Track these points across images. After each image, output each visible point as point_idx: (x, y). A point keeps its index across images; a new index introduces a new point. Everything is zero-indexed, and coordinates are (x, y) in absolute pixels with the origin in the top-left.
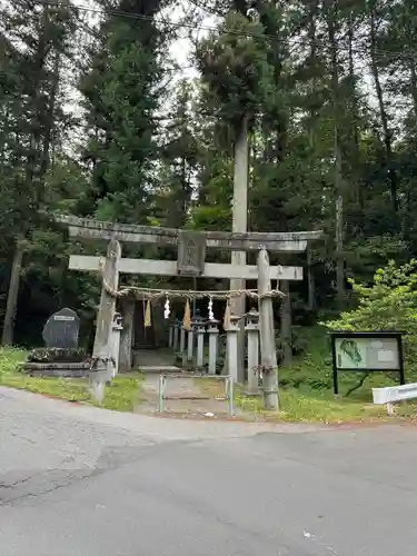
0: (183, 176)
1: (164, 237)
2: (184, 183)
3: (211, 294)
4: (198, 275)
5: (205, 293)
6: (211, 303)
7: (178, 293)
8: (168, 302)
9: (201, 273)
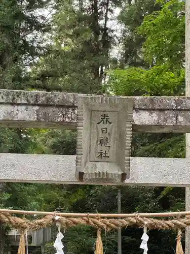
0: (96, 17)
1: (51, 110)
2: (96, 29)
3: (146, 219)
4: (118, 182)
5: (134, 217)
6: (145, 237)
7: (80, 218)
8: (60, 236)
9: (124, 176)
